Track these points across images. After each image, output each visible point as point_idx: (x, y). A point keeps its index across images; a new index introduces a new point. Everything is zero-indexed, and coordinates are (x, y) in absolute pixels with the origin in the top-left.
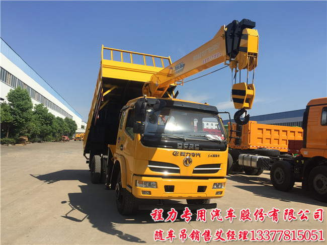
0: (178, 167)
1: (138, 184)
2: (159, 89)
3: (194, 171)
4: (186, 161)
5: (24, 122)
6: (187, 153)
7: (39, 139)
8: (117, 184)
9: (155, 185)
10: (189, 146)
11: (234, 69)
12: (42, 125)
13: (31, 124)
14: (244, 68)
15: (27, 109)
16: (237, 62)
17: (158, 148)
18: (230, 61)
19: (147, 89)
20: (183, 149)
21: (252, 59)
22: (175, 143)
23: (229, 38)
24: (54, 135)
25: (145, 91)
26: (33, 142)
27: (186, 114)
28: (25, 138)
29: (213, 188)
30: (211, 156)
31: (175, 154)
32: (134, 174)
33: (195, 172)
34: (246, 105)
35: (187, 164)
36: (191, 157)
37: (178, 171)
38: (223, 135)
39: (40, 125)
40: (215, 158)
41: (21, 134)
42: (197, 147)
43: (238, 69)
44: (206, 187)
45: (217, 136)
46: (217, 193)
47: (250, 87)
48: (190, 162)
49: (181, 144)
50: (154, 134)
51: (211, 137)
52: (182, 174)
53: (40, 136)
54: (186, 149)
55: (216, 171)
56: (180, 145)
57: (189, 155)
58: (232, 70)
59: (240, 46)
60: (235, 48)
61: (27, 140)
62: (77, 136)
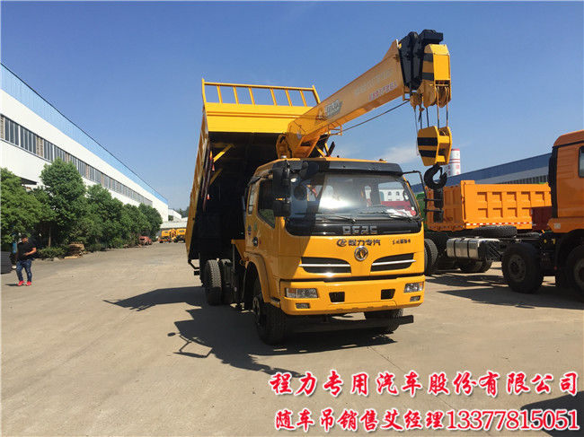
0: (347, 263)
1: (288, 294)
2: (303, 145)
3: (372, 267)
4: (359, 253)
5: (75, 219)
6: (360, 241)
7: (101, 245)
8: (255, 299)
9: (315, 293)
10: (361, 229)
11: (418, 107)
12: (104, 220)
13: (86, 220)
14: (433, 105)
15: (77, 196)
16: (421, 95)
17: (312, 237)
18: (411, 95)
19: (284, 146)
20: (352, 235)
21: (442, 91)
22: (339, 226)
23: (405, 60)
24: (124, 237)
25: (282, 148)
26: (92, 252)
27: (351, 180)
28: (78, 245)
29: (406, 291)
30: (397, 242)
31: (341, 244)
32: (281, 280)
33: (374, 268)
34: (440, 159)
35: (360, 257)
36: (366, 246)
37: (348, 270)
38: (413, 208)
39: (101, 220)
40: (404, 244)
41: (72, 240)
42: (374, 229)
43: (423, 106)
44: (394, 290)
45: (404, 211)
46: (412, 299)
47: (444, 132)
48: (366, 254)
49: (349, 227)
50: (303, 216)
51: (395, 213)
52: (354, 273)
53: (102, 240)
54: (356, 235)
55: (408, 265)
56: (347, 230)
57: (361, 243)
58: (415, 108)
59: (424, 71)
60: (416, 74)
61: (83, 248)
62: (164, 234)
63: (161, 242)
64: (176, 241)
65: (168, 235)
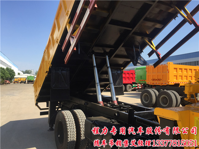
62: (16, 80)
63: (14, 83)
64: (21, 83)
65: (17, 80)
